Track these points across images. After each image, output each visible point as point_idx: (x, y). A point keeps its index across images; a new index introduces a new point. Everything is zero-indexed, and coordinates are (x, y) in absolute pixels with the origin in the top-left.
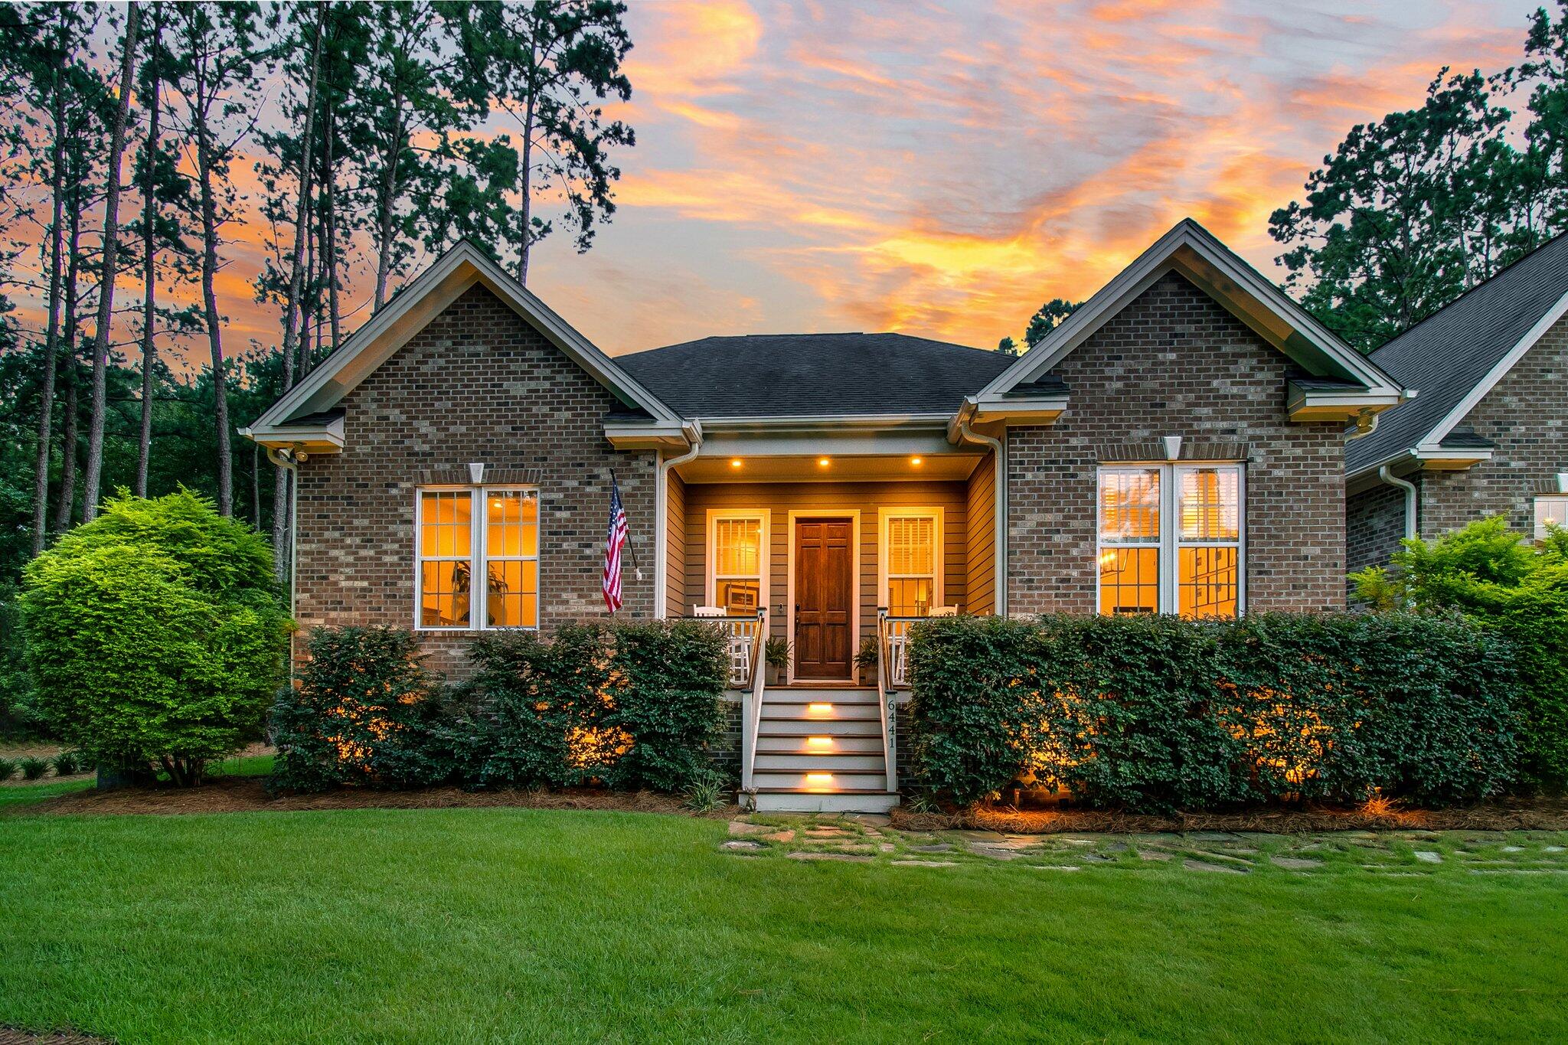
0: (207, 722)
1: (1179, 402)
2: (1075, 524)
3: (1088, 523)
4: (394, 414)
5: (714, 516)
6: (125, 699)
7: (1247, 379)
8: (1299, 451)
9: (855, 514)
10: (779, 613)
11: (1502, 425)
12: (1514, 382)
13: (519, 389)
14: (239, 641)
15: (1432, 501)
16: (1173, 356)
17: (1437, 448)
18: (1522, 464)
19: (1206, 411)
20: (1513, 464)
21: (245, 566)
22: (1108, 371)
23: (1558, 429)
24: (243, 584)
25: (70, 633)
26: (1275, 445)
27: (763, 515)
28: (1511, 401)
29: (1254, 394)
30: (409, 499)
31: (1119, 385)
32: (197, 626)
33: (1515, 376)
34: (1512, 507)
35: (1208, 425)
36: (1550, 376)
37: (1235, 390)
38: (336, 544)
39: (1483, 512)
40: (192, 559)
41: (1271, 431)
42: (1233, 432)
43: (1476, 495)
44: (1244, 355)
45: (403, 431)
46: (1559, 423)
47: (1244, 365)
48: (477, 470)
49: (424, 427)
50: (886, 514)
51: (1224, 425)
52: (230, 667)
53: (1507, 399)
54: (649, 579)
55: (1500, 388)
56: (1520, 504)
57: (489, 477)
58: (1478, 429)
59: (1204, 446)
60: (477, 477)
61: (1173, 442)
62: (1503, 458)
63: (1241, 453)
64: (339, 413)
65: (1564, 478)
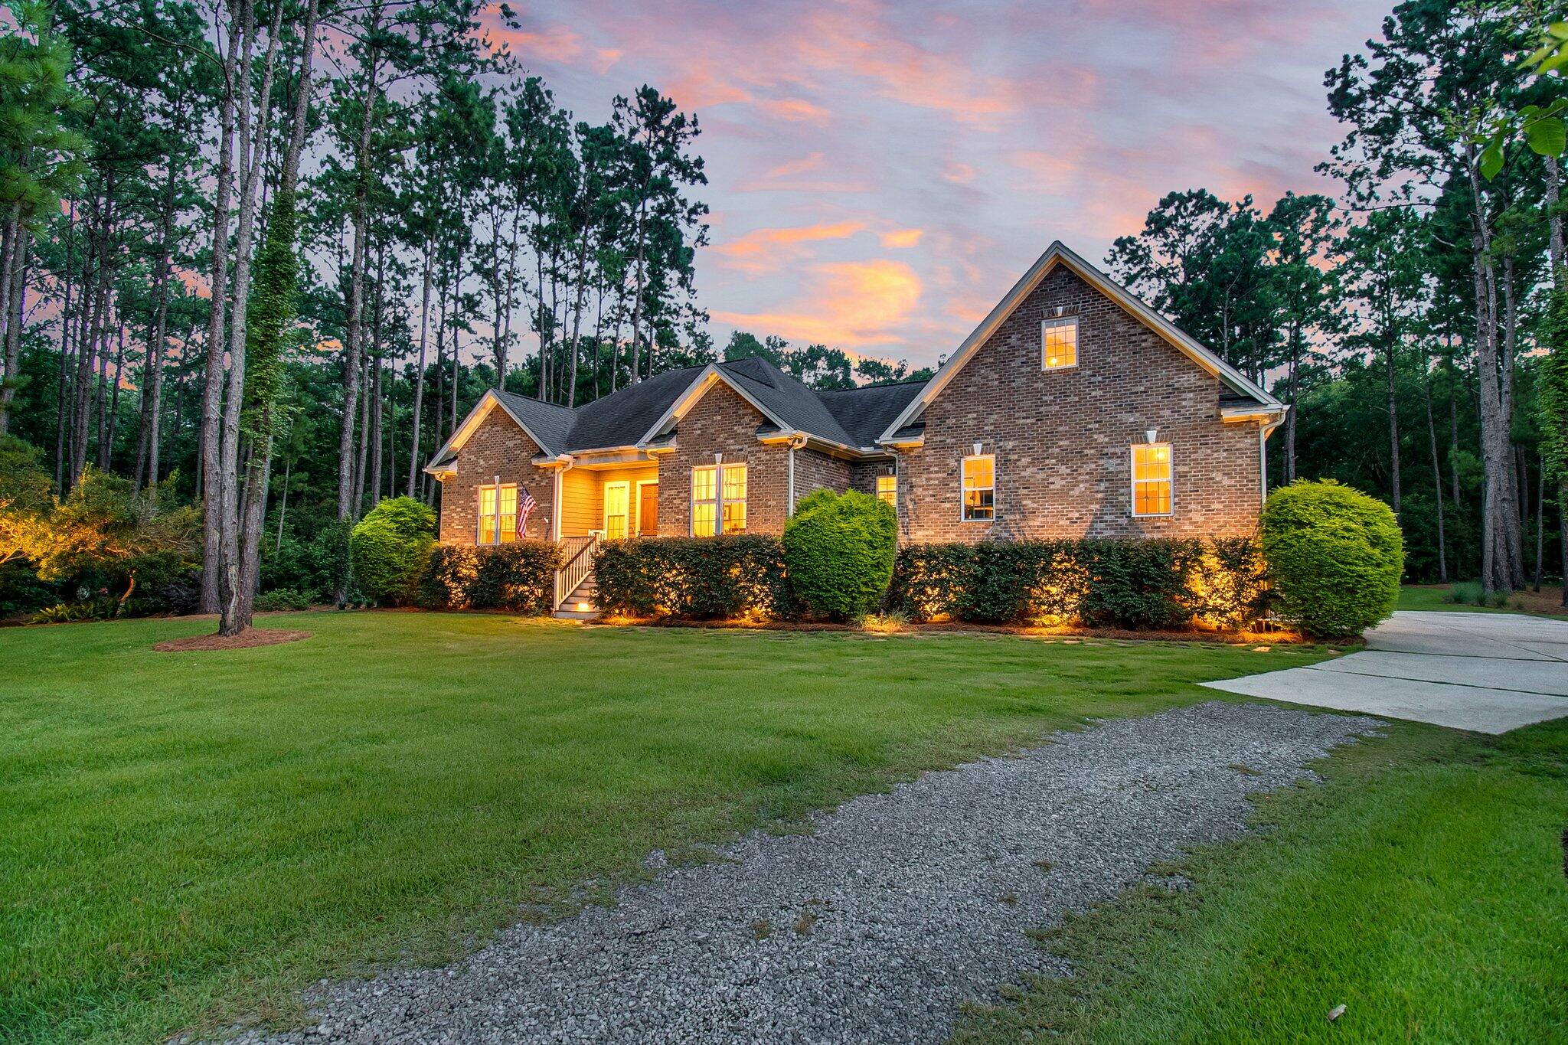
0: (399, 582)
1: (721, 438)
2: (682, 495)
3: (686, 495)
4: (473, 458)
5: (608, 485)
6: (374, 574)
7: (748, 426)
8: (768, 457)
10: (632, 532)
11: (942, 419)
12: (950, 395)
13: (510, 444)
14: (411, 552)
15: (904, 464)
16: (719, 418)
17: (890, 438)
18: (953, 440)
19: (732, 441)
20: (948, 441)
21: (420, 523)
22: (695, 426)
23: (974, 419)
24: (419, 529)
26: (758, 455)
27: (626, 484)
28: (948, 406)
29: (749, 432)
30: (476, 492)
31: (699, 432)
32: (397, 548)
33: (949, 391)
34: (947, 464)
35: (732, 447)
36: (969, 389)
37: (744, 431)
38: (454, 511)
39: (931, 469)
40: (400, 522)
41: (757, 449)
42: (741, 450)
43: (928, 459)
44: (747, 414)
45: (475, 464)
46: (975, 415)
47: (747, 419)
48: (497, 478)
49: (481, 462)
51: (739, 447)
52: (407, 562)
53: (945, 405)
54: (551, 522)
55: (941, 399)
56: (952, 463)
57: (501, 482)
58: (928, 422)
59: (730, 457)
60: (497, 482)
61: (719, 457)
62: (943, 438)
63: (745, 459)
64: (456, 458)
65: (978, 447)
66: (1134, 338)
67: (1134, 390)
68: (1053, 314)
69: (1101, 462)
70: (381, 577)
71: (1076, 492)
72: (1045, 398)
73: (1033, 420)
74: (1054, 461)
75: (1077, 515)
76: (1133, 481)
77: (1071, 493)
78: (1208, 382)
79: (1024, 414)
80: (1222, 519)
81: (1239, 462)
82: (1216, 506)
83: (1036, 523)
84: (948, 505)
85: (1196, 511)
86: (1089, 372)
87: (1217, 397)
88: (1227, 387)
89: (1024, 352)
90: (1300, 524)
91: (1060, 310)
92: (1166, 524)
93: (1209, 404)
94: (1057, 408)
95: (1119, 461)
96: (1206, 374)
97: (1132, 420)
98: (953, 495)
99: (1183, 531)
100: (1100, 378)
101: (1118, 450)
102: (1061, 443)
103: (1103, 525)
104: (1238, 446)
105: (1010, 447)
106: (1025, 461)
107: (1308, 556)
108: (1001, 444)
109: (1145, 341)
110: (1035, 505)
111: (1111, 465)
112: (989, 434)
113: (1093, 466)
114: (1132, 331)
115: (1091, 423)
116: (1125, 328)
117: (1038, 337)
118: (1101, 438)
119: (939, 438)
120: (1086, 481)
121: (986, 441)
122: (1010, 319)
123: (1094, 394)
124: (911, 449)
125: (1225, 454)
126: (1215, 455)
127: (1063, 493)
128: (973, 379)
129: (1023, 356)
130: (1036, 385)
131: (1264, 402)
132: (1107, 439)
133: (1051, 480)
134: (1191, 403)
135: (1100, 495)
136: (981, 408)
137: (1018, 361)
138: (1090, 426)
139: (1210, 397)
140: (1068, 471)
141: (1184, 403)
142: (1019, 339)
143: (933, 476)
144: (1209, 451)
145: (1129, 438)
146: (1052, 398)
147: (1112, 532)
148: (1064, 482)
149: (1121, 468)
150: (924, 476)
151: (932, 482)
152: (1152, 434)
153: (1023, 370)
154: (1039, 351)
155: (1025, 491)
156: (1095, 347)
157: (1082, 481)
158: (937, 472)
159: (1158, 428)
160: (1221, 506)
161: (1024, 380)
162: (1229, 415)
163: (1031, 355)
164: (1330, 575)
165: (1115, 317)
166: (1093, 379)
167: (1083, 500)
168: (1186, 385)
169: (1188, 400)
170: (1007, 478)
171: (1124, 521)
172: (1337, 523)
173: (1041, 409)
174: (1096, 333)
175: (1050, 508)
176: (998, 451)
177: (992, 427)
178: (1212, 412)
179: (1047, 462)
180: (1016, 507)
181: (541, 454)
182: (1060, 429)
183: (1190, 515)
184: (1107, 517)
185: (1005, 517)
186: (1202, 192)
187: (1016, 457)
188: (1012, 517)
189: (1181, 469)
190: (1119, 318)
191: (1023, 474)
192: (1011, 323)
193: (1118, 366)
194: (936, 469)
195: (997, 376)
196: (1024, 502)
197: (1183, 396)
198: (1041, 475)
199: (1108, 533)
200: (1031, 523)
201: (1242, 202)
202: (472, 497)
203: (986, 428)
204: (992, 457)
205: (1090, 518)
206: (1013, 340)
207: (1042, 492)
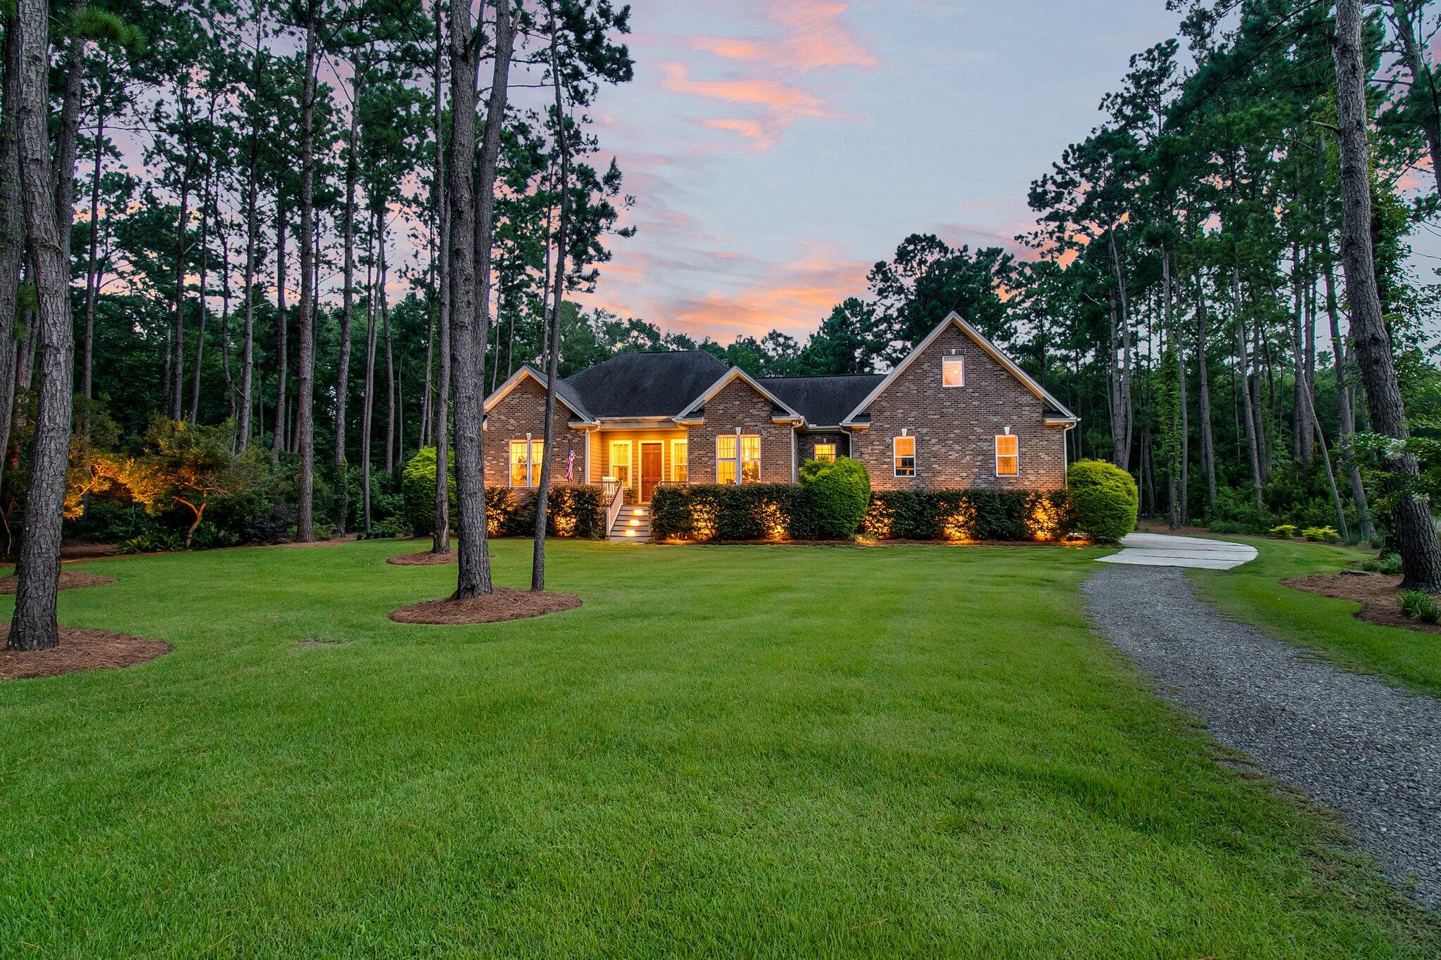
1: (740, 417)
2: (708, 454)
3: (712, 455)
4: (503, 418)
5: (612, 442)
7: (761, 410)
8: (776, 432)
9: (663, 442)
10: (635, 478)
11: (881, 412)
12: (886, 397)
13: (542, 409)
15: (856, 439)
16: (738, 403)
17: (849, 423)
18: (888, 426)
19: (749, 419)
20: (885, 426)
22: (719, 408)
23: (902, 413)
25: (421, 491)
26: (770, 430)
27: (630, 443)
28: (885, 404)
29: (763, 414)
30: (507, 444)
31: (722, 411)
34: (885, 440)
35: (749, 424)
36: (899, 394)
39: (875, 443)
41: (769, 426)
42: (757, 425)
43: (872, 436)
44: (762, 402)
45: (505, 423)
46: (902, 411)
47: (760, 405)
48: (529, 434)
49: (512, 421)
50: (673, 442)
51: (754, 423)
53: (883, 403)
54: (583, 470)
55: (880, 399)
56: (888, 440)
57: (533, 438)
58: (872, 414)
59: (747, 431)
60: (529, 438)
61: (738, 429)
62: (881, 424)
63: (759, 432)
64: (485, 417)
65: (904, 431)
66: (996, 372)
67: (997, 402)
68: (950, 354)
69: (979, 444)
71: (964, 461)
72: (945, 404)
73: (939, 416)
74: (951, 442)
75: (965, 474)
76: (997, 456)
77: (962, 461)
78: (1037, 401)
79: (933, 413)
80: (1045, 479)
81: (1053, 447)
82: (1042, 471)
83: (941, 479)
84: (885, 466)
85: (1031, 474)
86: (971, 390)
87: (1041, 410)
88: (1047, 405)
89: (932, 375)
90: (1095, 483)
91: (953, 351)
92: (1015, 481)
93: (1037, 414)
94: (953, 410)
95: (988, 444)
96: (1035, 397)
97: (996, 420)
98: (888, 460)
99: (1024, 485)
100: (976, 394)
101: (988, 437)
102: (955, 431)
103: (980, 481)
104: (1053, 438)
105: (925, 432)
106: (934, 441)
107: (1101, 500)
108: (919, 430)
109: (1002, 374)
110: (940, 468)
111: (985, 446)
112: (911, 423)
113: (974, 446)
115: (973, 420)
116: (991, 366)
117: (940, 366)
118: (979, 430)
119: (879, 424)
120: (971, 455)
121: (909, 428)
122: (923, 353)
123: (974, 403)
124: (861, 430)
125: (1046, 443)
126: (1041, 443)
127: (956, 462)
128: (901, 388)
129: (932, 377)
130: (939, 395)
131: (1068, 416)
132: (982, 431)
133: (950, 453)
134: (1028, 413)
135: (978, 463)
136: (906, 407)
137: (929, 380)
138: (972, 422)
139: (1038, 410)
140: (960, 448)
141: (1024, 412)
142: (929, 366)
143: (875, 447)
144: (1038, 441)
145: (994, 430)
146: (949, 404)
147: (987, 485)
148: (957, 455)
149: (990, 448)
150: (870, 447)
151: (875, 451)
152: (1007, 429)
153: (931, 385)
154: (941, 374)
155: (934, 459)
156: (973, 375)
157: (968, 455)
158: (878, 445)
159: (1010, 425)
160: (1044, 472)
161: (932, 391)
162: (1049, 421)
163: (936, 376)
164: (1111, 510)
165: (985, 358)
166: (973, 394)
167: (968, 466)
168: (1025, 402)
169: (1026, 411)
170: (923, 451)
171: (992, 479)
172: (1112, 483)
173: (943, 410)
174: (974, 367)
175: (949, 470)
176: (917, 434)
177: (913, 419)
178: (1039, 419)
179: (947, 442)
180: (929, 468)
181: (575, 417)
182: (955, 422)
183: (1028, 476)
184: (982, 477)
185: (922, 474)
187: (928, 438)
188: (926, 475)
189: (1023, 450)
190: (989, 360)
191: (933, 449)
192: (923, 356)
193: (988, 388)
194: (878, 443)
195: (917, 387)
196: (934, 466)
197: (1024, 408)
198: (944, 450)
199: (983, 486)
200: (938, 479)
201: (961, 249)
203: (910, 419)
204: (914, 438)
205: (973, 476)
206: (925, 366)
207: (945, 460)
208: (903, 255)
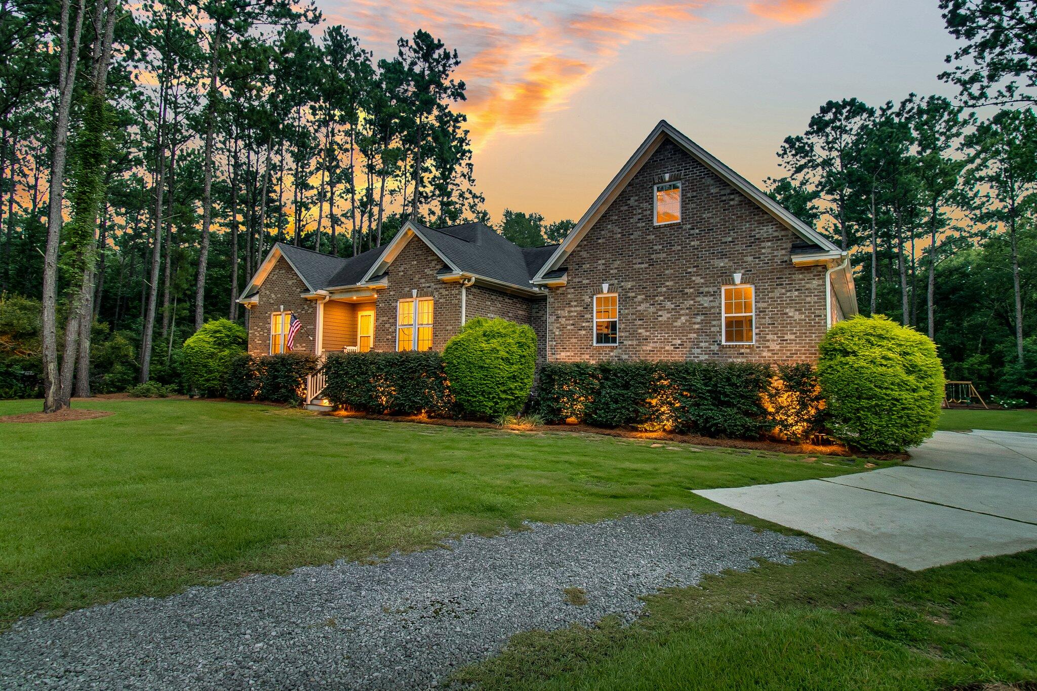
0: (213, 380)
1: (416, 278)
2: (391, 321)
3: (393, 320)
4: (268, 292)
5: (360, 314)
6: (196, 373)
8: (447, 292)
11: (580, 265)
12: (585, 245)
13: (290, 283)
14: (222, 359)
15: (552, 300)
16: (415, 262)
17: (540, 279)
18: (587, 281)
19: (424, 280)
20: (584, 282)
21: (232, 339)
22: (400, 269)
23: (603, 264)
24: (231, 343)
26: (441, 291)
27: (373, 313)
28: (584, 254)
30: (270, 317)
31: (402, 273)
32: (213, 355)
33: (585, 243)
34: (583, 300)
35: (424, 285)
36: (600, 241)
37: (431, 272)
38: (256, 330)
39: (572, 304)
40: (217, 337)
41: (439, 286)
42: (429, 287)
43: (569, 296)
44: (433, 260)
45: (269, 297)
46: (603, 261)
47: (434, 263)
48: (282, 307)
49: (273, 295)
51: (428, 285)
53: (581, 253)
54: (314, 340)
55: (579, 249)
56: (587, 299)
57: (285, 310)
58: (570, 267)
59: (423, 293)
60: (283, 310)
61: (415, 292)
62: (580, 280)
63: (432, 294)
64: (258, 292)
65: (605, 287)
66: (724, 198)
67: (724, 240)
68: (662, 180)
69: (698, 299)
70: (202, 376)
71: (678, 324)
72: (655, 248)
73: (646, 265)
74: (662, 298)
75: (679, 342)
76: (724, 315)
77: (675, 324)
78: (783, 233)
79: (640, 260)
80: (794, 347)
81: (808, 299)
82: (789, 337)
83: (648, 348)
84: (584, 332)
85: (774, 341)
86: (689, 226)
87: (790, 245)
88: (798, 237)
89: (640, 211)
90: (846, 353)
91: (667, 176)
92: (748, 351)
93: (783, 252)
94: (664, 255)
95: (711, 298)
96: (782, 226)
97: (722, 264)
98: (587, 324)
99: (762, 357)
100: (697, 231)
101: (711, 290)
102: (667, 284)
103: (699, 351)
104: (808, 286)
105: (629, 286)
106: (640, 298)
108: (622, 284)
109: (733, 200)
110: (648, 334)
111: (705, 301)
112: (614, 277)
113: (692, 302)
114: (723, 192)
115: (689, 267)
116: (717, 190)
117: (650, 199)
118: (698, 280)
119: (577, 280)
120: (687, 315)
121: (611, 282)
122: (630, 185)
123: (692, 243)
124: (558, 288)
125: (796, 293)
126: (788, 294)
127: (668, 326)
128: (603, 232)
129: (639, 214)
130: (648, 237)
131: (827, 249)
132: (702, 281)
133: (660, 313)
134: (769, 250)
135: (697, 326)
136: (608, 256)
137: (637, 218)
138: (689, 270)
139: (785, 246)
140: (673, 306)
141: (763, 251)
142: (636, 201)
143: (573, 309)
144: (783, 291)
145: (720, 280)
146: (660, 247)
147: (707, 357)
148: (669, 315)
149: (713, 304)
150: (567, 309)
151: (572, 314)
152: (738, 277)
153: (639, 225)
154: (652, 210)
155: (640, 322)
156: (693, 206)
157: (683, 315)
158: (576, 306)
159: (743, 271)
160: (793, 337)
161: (639, 233)
162: (797, 259)
163: (645, 213)
164: (869, 398)
165: (709, 181)
166: (692, 232)
167: (684, 330)
168: (765, 235)
169: (767, 248)
170: (626, 311)
171: (715, 348)
172: (877, 352)
173: (653, 256)
174: (695, 194)
175: (659, 336)
176: (620, 290)
177: (616, 271)
178: (786, 258)
179: (657, 298)
180: (633, 335)
181: (307, 290)
182: (667, 272)
183: (768, 344)
184: (702, 344)
185: (625, 342)
186: (853, 100)
187: (633, 294)
188: (630, 343)
189: (760, 305)
190: (712, 182)
191: (639, 308)
192: (630, 188)
193: (712, 221)
194: (575, 303)
195: (620, 230)
196: (640, 331)
197: (763, 245)
198: (652, 309)
199: (703, 357)
200: (644, 348)
201: (885, 107)
202: (266, 321)
203: (612, 272)
204: (616, 295)
205: (689, 345)
206: (632, 202)
207: (654, 324)
208: (818, 125)
